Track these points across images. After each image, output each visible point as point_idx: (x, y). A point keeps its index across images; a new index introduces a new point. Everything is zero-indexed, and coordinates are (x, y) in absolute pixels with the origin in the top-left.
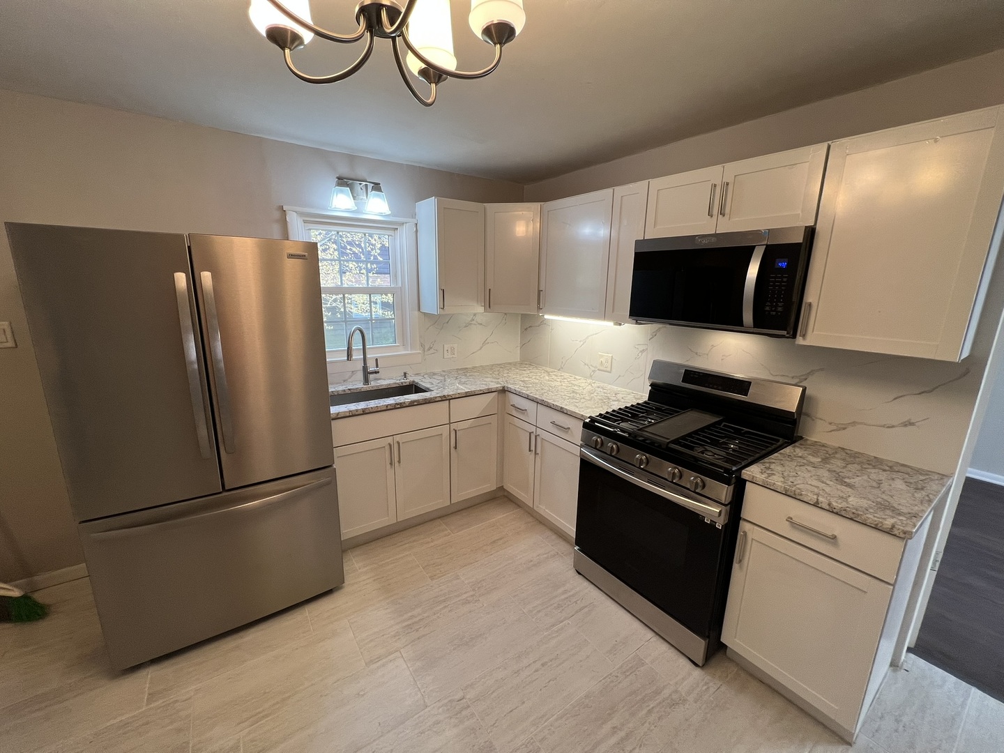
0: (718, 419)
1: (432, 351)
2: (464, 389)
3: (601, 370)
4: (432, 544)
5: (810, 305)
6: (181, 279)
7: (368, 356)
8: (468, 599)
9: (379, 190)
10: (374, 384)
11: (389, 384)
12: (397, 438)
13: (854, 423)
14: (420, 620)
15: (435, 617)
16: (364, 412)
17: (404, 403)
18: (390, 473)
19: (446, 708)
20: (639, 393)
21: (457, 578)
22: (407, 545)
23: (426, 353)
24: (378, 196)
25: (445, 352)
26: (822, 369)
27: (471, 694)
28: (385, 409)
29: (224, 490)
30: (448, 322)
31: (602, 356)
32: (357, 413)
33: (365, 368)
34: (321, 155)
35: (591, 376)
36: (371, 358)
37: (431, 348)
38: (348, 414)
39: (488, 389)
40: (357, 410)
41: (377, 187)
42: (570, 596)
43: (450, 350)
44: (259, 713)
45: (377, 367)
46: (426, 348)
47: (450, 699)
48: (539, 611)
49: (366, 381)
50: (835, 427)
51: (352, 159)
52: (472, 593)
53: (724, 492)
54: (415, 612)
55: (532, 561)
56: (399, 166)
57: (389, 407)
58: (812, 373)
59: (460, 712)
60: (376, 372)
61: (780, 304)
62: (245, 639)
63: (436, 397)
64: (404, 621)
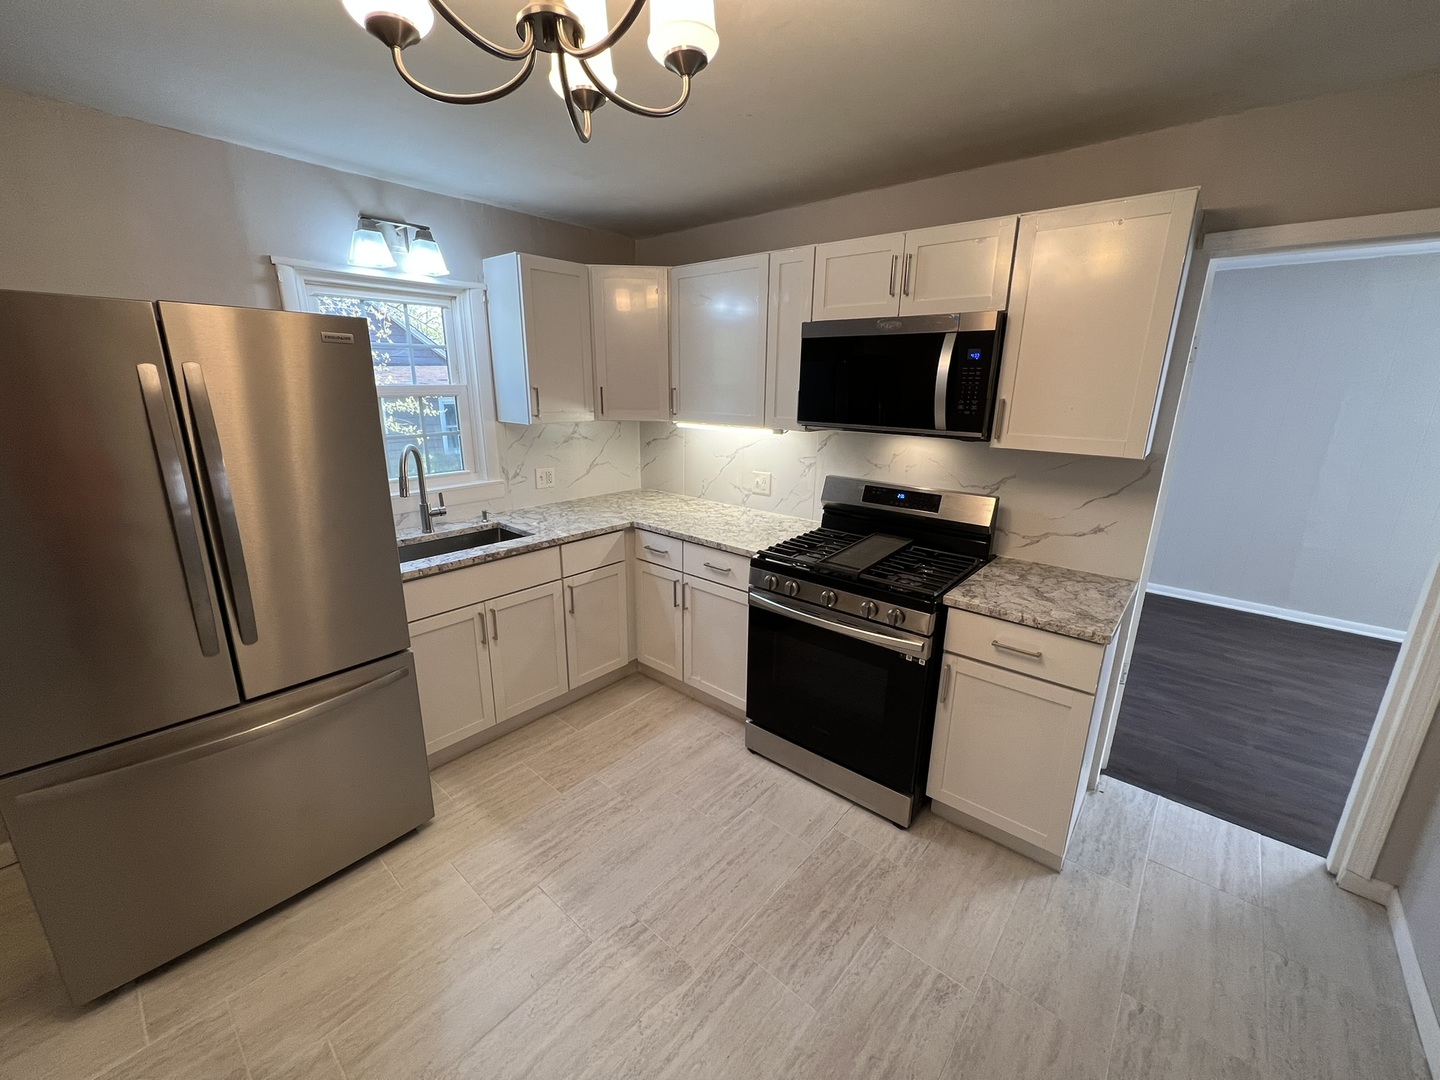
0: (907, 543)
1: (519, 479)
2: (576, 530)
3: (758, 494)
4: (550, 748)
5: (1004, 401)
6: (150, 375)
7: (427, 490)
8: (618, 806)
9: (429, 237)
10: (439, 530)
11: (463, 530)
12: (491, 605)
13: (1046, 535)
14: (556, 844)
15: (577, 836)
16: (442, 570)
17: (498, 553)
18: (483, 653)
19: (617, 938)
20: (811, 520)
21: (596, 783)
22: (515, 754)
23: (511, 482)
24: (428, 246)
25: (539, 479)
26: (1014, 477)
27: (647, 914)
28: (471, 563)
29: (244, 700)
30: (539, 437)
31: (758, 475)
32: (430, 573)
33: (424, 508)
34: (330, 179)
35: (744, 502)
36: (432, 493)
37: (518, 475)
38: (417, 575)
39: (612, 527)
40: (430, 568)
41: (424, 233)
42: (747, 781)
43: (544, 477)
44: (348, 1005)
45: (442, 505)
46: (510, 476)
47: (619, 926)
48: (712, 805)
49: (427, 527)
50: (1029, 541)
51: (379, 186)
52: (620, 798)
53: (925, 621)
54: (547, 836)
55: (691, 748)
56: (455, 202)
57: (477, 561)
58: (1003, 481)
59: (637, 938)
60: (442, 513)
61: (974, 402)
62: (293, 919)
63: (542, 543)
64: (536, 848)
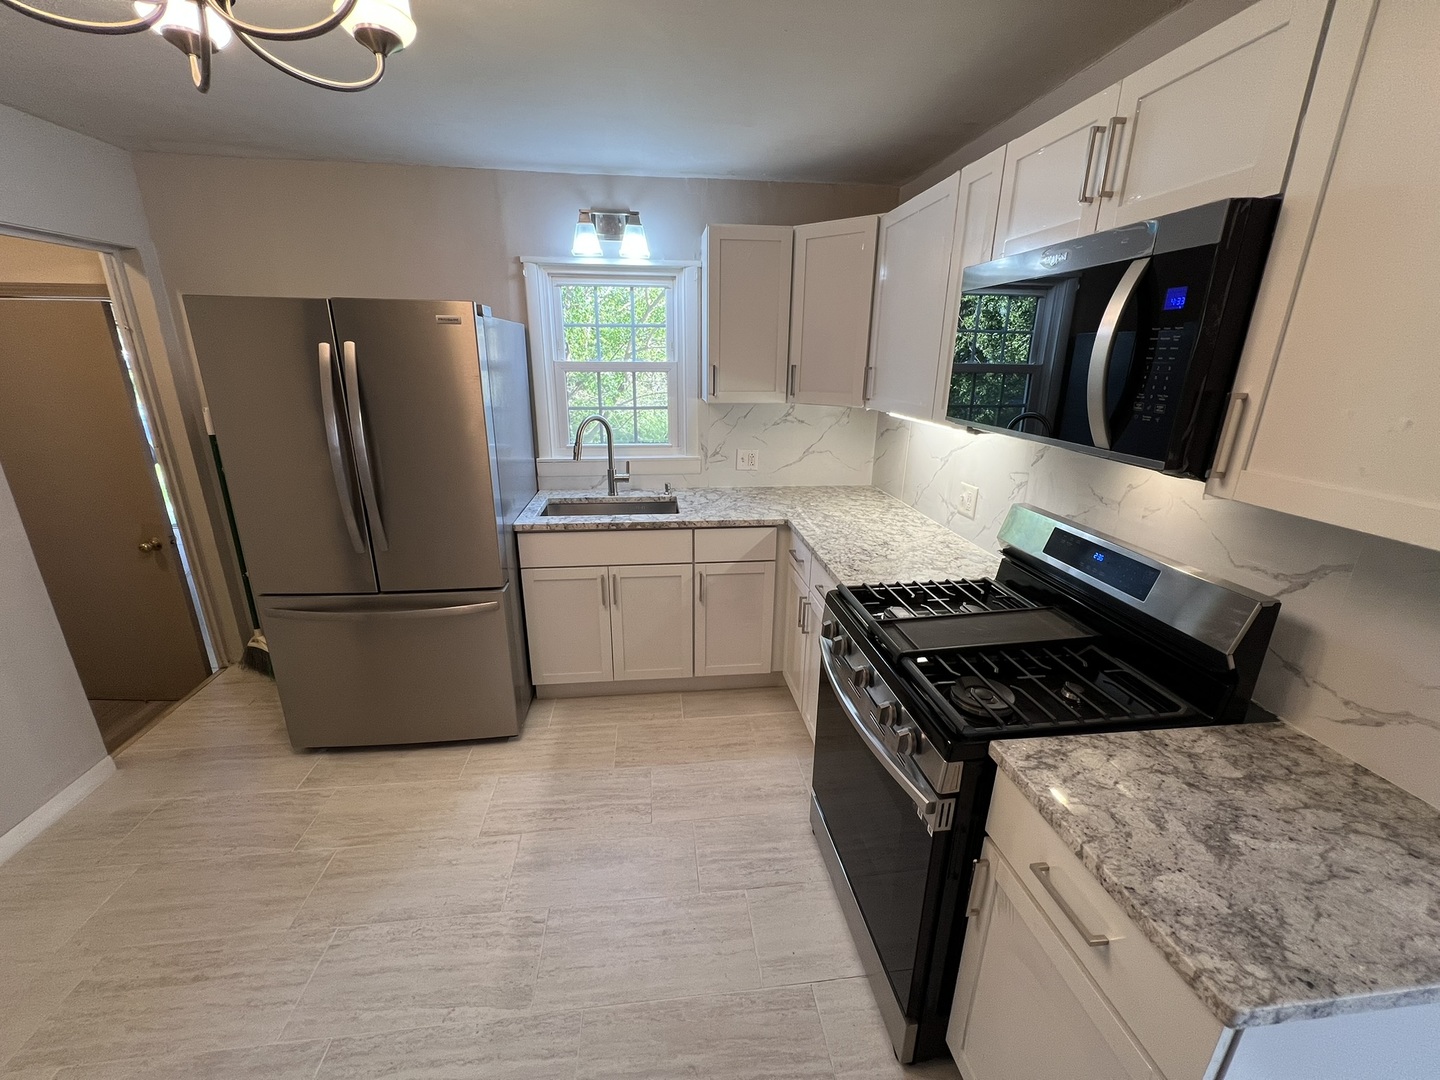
1: (718, 457)
3: (963, 515)
4: (649, 722)
5: (1245, 400)
6: (325, 349)
8: (640, 807)
9: (637, 222)
10: (623, 494)
12: (614, 570)
13: (1405, 717)
14: (565, 810)
15: (585, 812)
16: (567, 529)
18: (604, 614)
19: (516, 923)
21: (647, 775)
22: (617, 715)
23: (709, 460)
24: (636, 230)
25: (739, 460)
26: (1346, 568)
27: (554, 923)
28: (594, 527)
29: (380, 592)
30: (745, 417)
31: (964, 488)
33: (611, 473)
35: (948, 522)
37: (718, 453)
39: (758, 521)
41: (634, 217)
42: (775, 860)
43: (746, 459)
45: (628, 472)
46: (709, 454)
47: (528, 915)
48: (715, 861)
52: (649, 801)
54: (567, 798)
55: (759, 789)
57: (600, 527)
58: (1319, 573)
59: (528, 935)
60: (627, 480)
61: (1162, 398)
62: (403, 760)
63: (670, 523)
64: (546, 802)
